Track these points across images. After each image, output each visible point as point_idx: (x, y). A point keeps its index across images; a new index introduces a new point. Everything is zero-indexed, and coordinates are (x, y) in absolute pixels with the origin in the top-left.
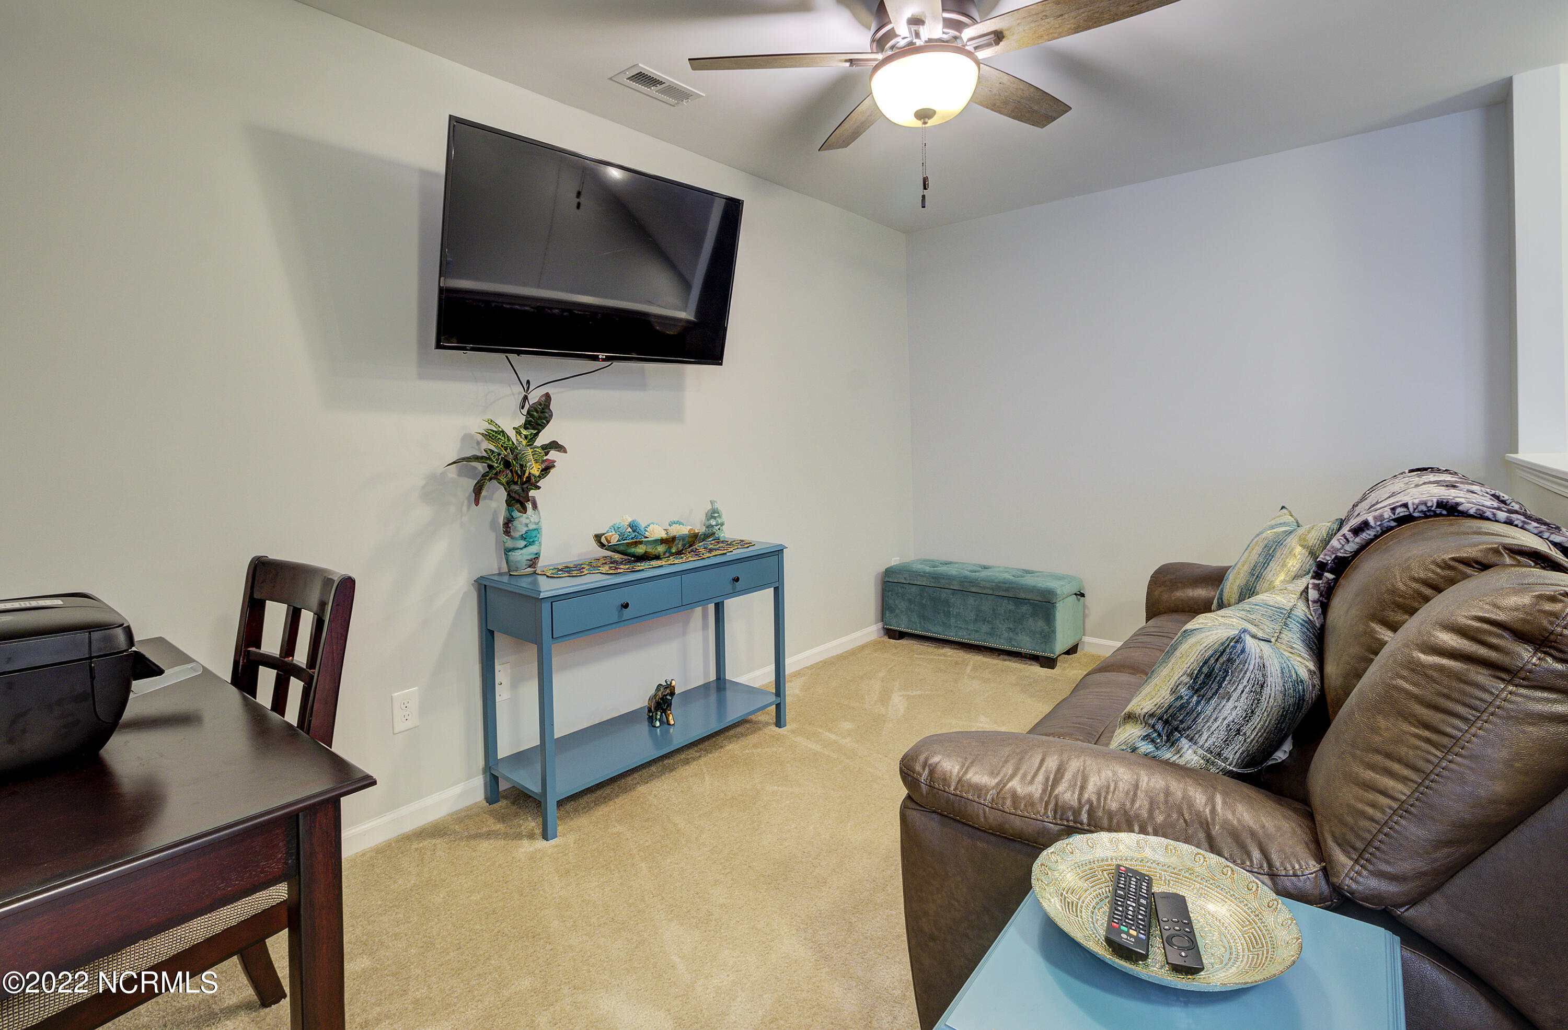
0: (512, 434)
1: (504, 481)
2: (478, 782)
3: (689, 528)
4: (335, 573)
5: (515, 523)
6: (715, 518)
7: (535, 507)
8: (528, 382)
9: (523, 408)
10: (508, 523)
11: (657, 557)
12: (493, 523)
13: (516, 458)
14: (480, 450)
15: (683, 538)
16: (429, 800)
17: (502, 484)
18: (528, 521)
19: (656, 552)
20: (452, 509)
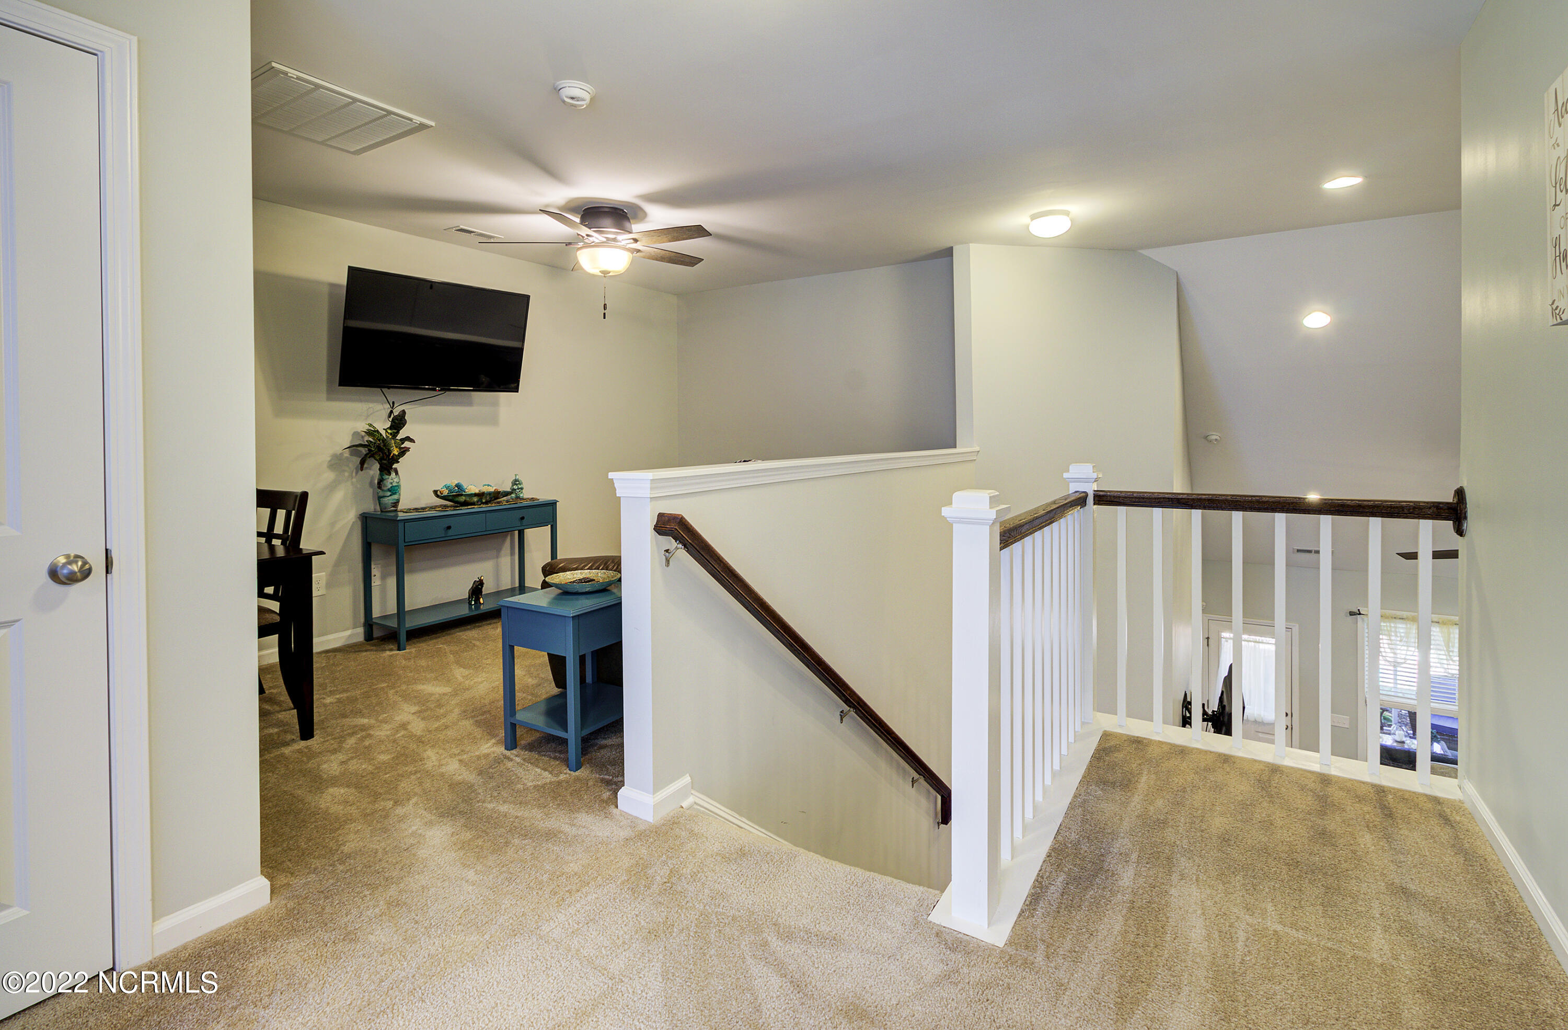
0: (383, 433)
1: (378, 458)
2: (361, 630)
3: (494, 488)
4: (298, 492)
5: (385, 482)
6: (517, 484)
7: (397, 473)
8: (393, 403)
9: (390, 417)
10: (381, 482)
11: (473, 504)
12: (371, 484)
13: (384, 445)
14: (363, 441)
15: (490, 494)
16: (330, 637)
17: (377, 460)
18: (392, 481)
19: (472, 501)
20: (346, 474)
